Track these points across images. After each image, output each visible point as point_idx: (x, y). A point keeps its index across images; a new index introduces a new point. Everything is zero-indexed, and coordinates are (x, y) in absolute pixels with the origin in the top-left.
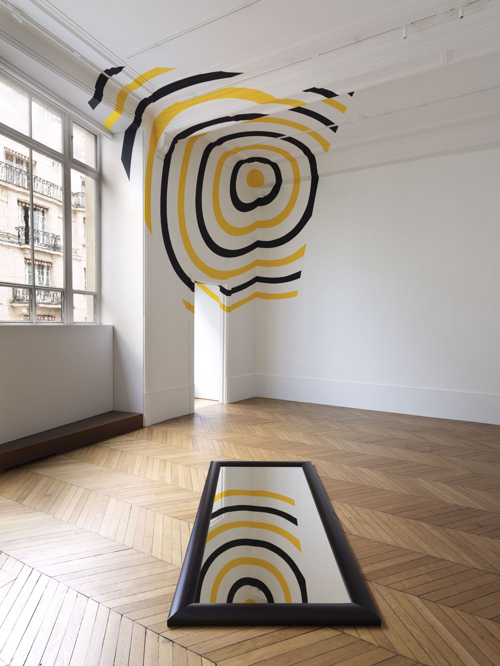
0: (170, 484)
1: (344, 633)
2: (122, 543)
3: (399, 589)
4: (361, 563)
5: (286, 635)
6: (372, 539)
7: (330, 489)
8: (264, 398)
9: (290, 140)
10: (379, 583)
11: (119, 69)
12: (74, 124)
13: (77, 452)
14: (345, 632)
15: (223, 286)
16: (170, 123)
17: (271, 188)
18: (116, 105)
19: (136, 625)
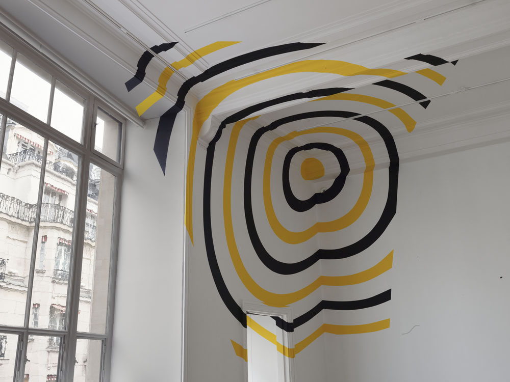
9: (367, 120)
11: (172, 45)
12: (99, 111)
15: (280, 317)
16: (220, 104)
17: (334, 180)
18: (159, 86)
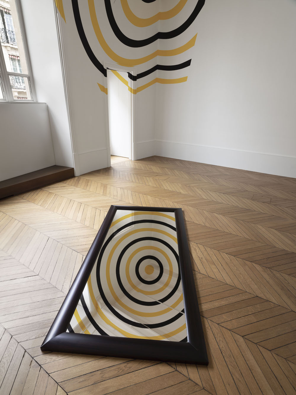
0: (79, 222)
1: (176, 370)
2: (33, 270)
3: (229, 328)
4: (203, 300)
5: (130, 368)
6: (215, 278)
7: (191, 231)
8: (159, 156)
10: (213, 321)
13: (28, 194)
14: (178, 369)
19: (19, 347)
